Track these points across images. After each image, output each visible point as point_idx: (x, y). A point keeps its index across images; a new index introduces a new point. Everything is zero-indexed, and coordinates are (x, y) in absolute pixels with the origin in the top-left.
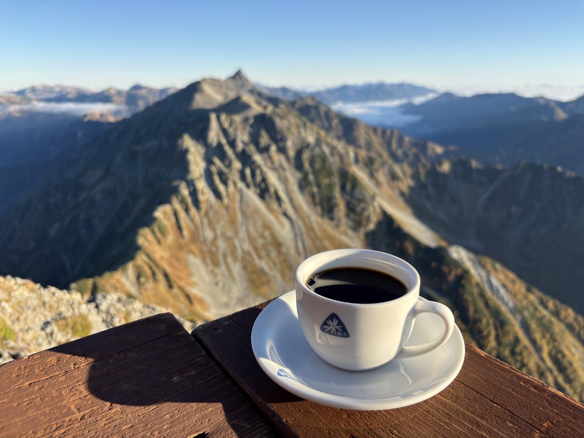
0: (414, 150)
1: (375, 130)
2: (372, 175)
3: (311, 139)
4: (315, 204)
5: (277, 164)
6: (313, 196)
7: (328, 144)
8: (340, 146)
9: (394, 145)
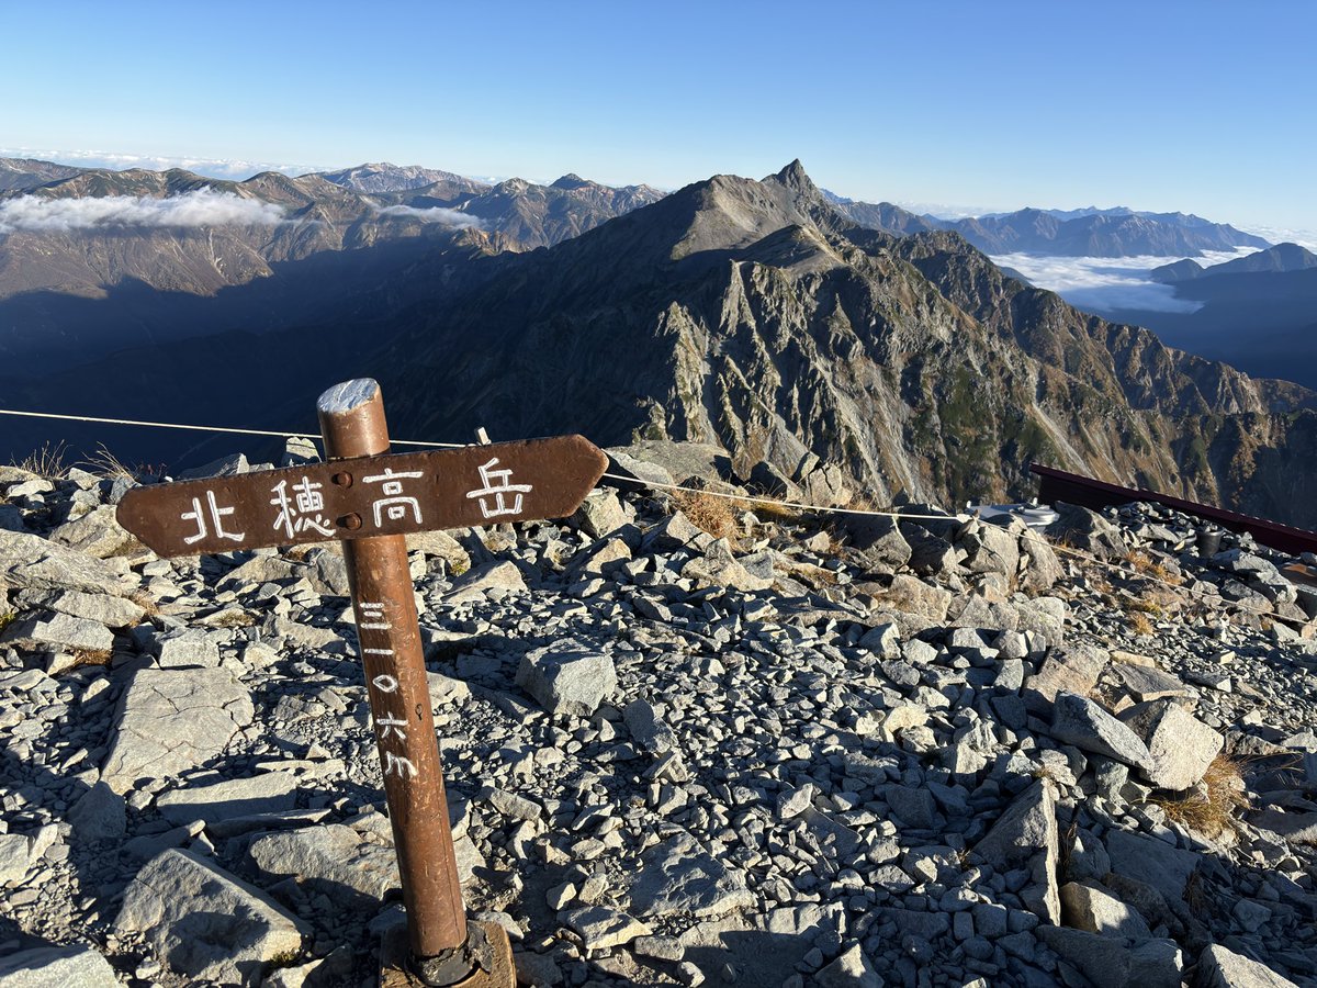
0: (1186, 380)
1: (1093, 324)
2: (1075, 431)
3: (943, 333)
4: (937, 482)
5: (861, 383)
6: (934, 463)
7: (978, 347)
8: (1007, 354)
9: (1137, 363)
